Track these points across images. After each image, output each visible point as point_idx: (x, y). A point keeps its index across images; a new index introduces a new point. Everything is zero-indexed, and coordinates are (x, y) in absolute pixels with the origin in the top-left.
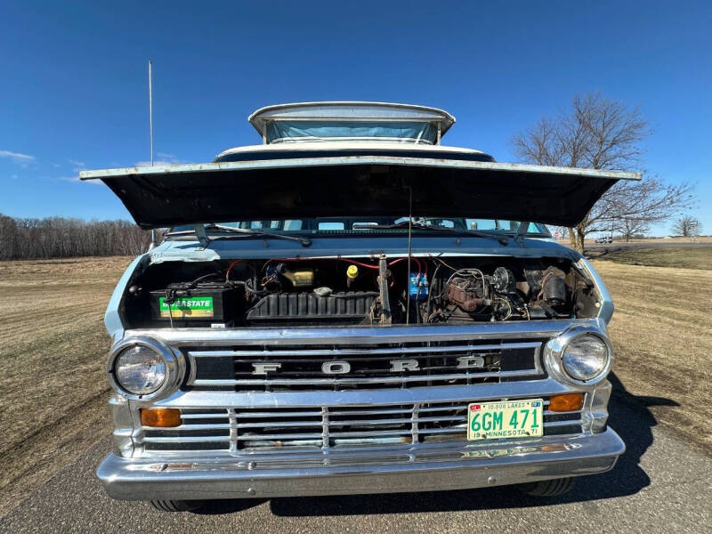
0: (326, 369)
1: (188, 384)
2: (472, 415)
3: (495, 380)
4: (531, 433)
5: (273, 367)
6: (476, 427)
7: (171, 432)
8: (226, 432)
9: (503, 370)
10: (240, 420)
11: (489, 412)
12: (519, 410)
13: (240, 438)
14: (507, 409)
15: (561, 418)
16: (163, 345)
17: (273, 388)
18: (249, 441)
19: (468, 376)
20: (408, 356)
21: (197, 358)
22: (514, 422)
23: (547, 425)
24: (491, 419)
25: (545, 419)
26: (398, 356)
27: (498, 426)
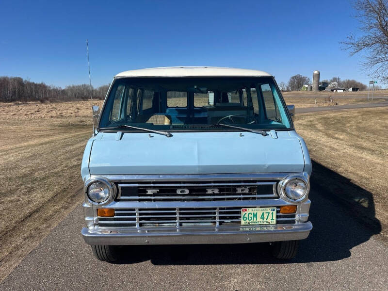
0: (179, 192)
1: (118, 198)
2: (243, 213)
3: (254, 198)
4: (270, 222)
5: (155, 191)
6: (245, 219)
7: (110, 219)
8: (134, 219)
9: (258, 194)
10: (140, 214)
11: (251, 212)
12: (265, 212)
13: (140, 222)
14: (259, 212)
15: (285, 216)
16: (107, 181)
17: (155, 200)
18: (144, 223)
19: (242, 196)
20: (215, 187)
21: (122, 187)
22: (262, 217)
23: (279, 219)
24: (252, 216)
25: (277, 217)
26: (210, 187)
27: (255, 219)
